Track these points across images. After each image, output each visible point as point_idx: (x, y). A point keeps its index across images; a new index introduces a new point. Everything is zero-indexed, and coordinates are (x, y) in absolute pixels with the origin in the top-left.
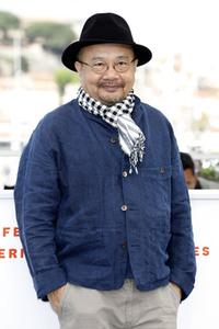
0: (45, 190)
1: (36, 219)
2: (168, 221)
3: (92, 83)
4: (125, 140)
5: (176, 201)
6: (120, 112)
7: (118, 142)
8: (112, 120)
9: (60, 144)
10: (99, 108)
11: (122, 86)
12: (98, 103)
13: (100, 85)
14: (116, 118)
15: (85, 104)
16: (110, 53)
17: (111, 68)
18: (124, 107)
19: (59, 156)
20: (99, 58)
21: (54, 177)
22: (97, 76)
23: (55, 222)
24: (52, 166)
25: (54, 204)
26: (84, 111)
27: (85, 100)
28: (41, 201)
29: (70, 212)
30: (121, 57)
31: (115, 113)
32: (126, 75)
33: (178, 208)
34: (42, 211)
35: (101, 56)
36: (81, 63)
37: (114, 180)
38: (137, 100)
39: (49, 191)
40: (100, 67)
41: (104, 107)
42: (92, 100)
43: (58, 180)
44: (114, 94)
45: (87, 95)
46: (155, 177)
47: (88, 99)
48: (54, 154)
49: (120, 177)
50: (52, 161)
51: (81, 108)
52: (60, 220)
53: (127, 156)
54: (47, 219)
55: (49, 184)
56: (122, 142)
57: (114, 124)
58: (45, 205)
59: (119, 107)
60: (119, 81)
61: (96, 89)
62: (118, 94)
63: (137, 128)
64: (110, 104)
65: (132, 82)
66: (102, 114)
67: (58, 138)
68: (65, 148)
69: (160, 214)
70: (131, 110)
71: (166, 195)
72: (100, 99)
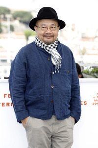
0: (21, 79)
1: (17, 90)
2: (70, 92)
3: (41, 35)
4: (54, 59)
5: (74, 84)
6: (52, 47)
7: (51, 59)
8: (49, 51)
9: (27, 60)
10: (44, 45)
11: (53, 36)
12: (43, 44)
13: (44, 36)
14: (50, 50)
15: (38, 44)
16: (48, 23)
17: (49, 29)
18: (54, 45)
19: (27, 65)
20: (44, 25)
21: (25, 73)
22: (43, 32)
23: (25, 91)
24: (24, 69)
25: (24, 84)
26: (37, 47)
27: (38, 42)
28: (19, 83)
29: (31, 88)
30: (53, 25)
31: (50, 48)
32: (55, 32)
33: (74, 87)
34: (20, 87)
35: (45, 24)
36: (37, 27)
37: (49, 75)
38: (59, 43)
39: (22, 79)
40: (44, 29)
41: (46, 45)
42: (41, 42)
43: (26, 74)
44: (50, 39)
45: (39, 40)
46: (65, 74)
47: (39, 42)
48: (25, 64)
49: (51, 74)
50: (24, 67)
51: (36, 45)
52: (27, 91)
53: (54, 65)
54: (22, 90)
55: (23, 76)
56: (52, 60)
57: (49, 52)
58: (21, 84)
59: (52, 46)
60: (52, 34)
61: (42, 37)
62: (51, 40)
63: (59, 54)
64: (48, 44)
65: (57, 35)
66: (45, 48)
67: (27, 58)
68: (29, 62)
69: (67, 89)
70: (56, 47)
71: (70, 81)
72: (44, 41)
